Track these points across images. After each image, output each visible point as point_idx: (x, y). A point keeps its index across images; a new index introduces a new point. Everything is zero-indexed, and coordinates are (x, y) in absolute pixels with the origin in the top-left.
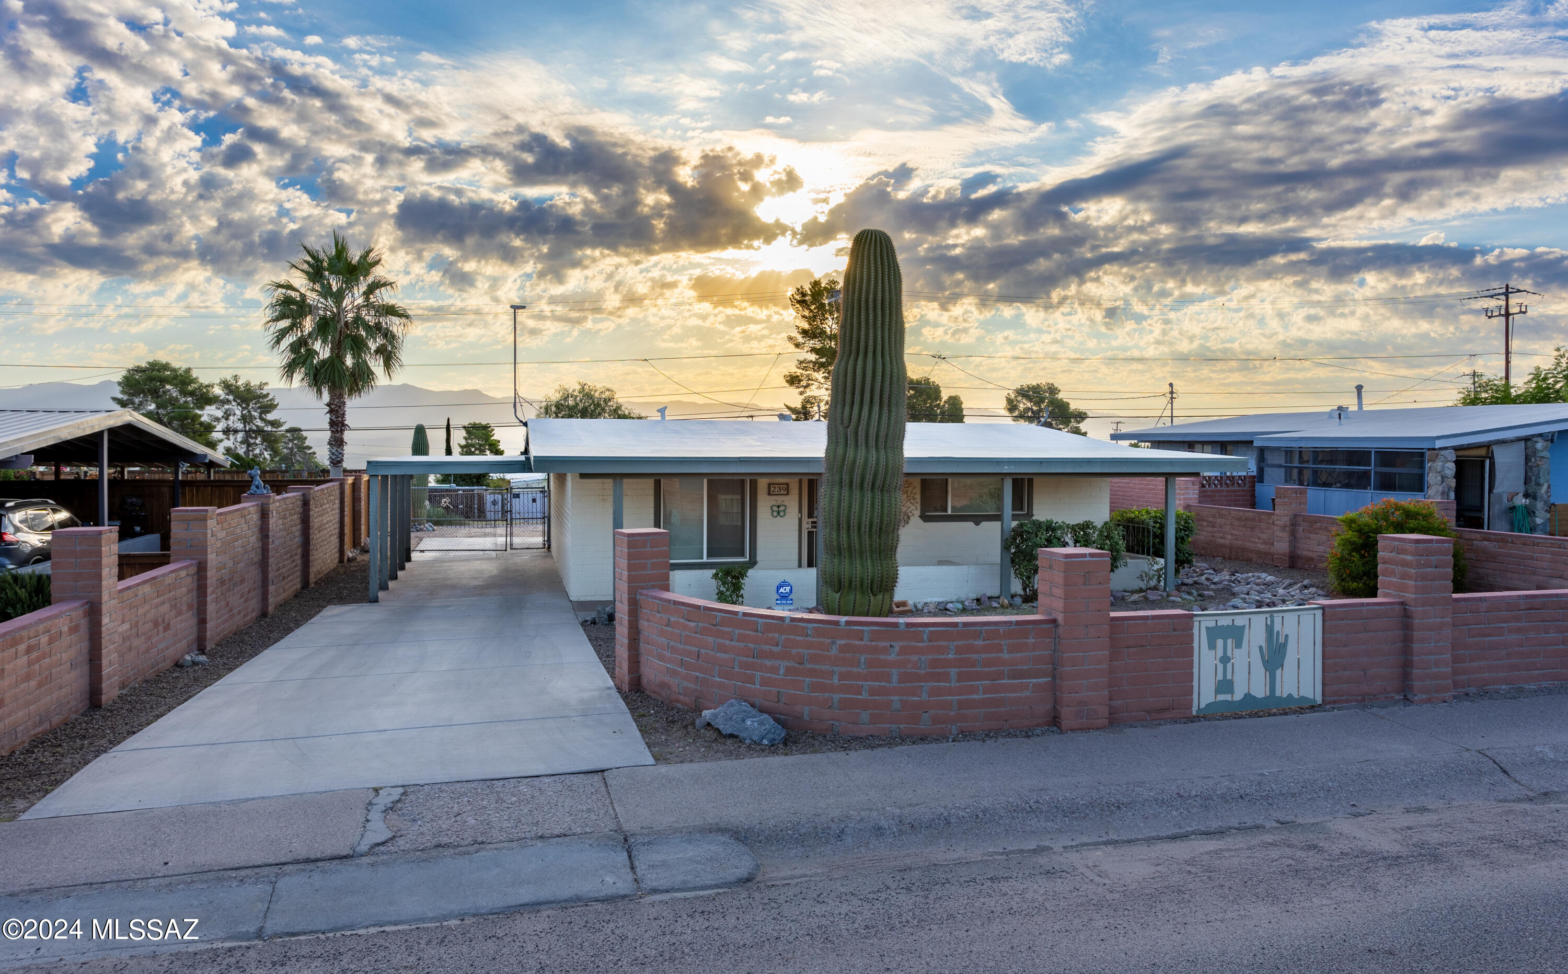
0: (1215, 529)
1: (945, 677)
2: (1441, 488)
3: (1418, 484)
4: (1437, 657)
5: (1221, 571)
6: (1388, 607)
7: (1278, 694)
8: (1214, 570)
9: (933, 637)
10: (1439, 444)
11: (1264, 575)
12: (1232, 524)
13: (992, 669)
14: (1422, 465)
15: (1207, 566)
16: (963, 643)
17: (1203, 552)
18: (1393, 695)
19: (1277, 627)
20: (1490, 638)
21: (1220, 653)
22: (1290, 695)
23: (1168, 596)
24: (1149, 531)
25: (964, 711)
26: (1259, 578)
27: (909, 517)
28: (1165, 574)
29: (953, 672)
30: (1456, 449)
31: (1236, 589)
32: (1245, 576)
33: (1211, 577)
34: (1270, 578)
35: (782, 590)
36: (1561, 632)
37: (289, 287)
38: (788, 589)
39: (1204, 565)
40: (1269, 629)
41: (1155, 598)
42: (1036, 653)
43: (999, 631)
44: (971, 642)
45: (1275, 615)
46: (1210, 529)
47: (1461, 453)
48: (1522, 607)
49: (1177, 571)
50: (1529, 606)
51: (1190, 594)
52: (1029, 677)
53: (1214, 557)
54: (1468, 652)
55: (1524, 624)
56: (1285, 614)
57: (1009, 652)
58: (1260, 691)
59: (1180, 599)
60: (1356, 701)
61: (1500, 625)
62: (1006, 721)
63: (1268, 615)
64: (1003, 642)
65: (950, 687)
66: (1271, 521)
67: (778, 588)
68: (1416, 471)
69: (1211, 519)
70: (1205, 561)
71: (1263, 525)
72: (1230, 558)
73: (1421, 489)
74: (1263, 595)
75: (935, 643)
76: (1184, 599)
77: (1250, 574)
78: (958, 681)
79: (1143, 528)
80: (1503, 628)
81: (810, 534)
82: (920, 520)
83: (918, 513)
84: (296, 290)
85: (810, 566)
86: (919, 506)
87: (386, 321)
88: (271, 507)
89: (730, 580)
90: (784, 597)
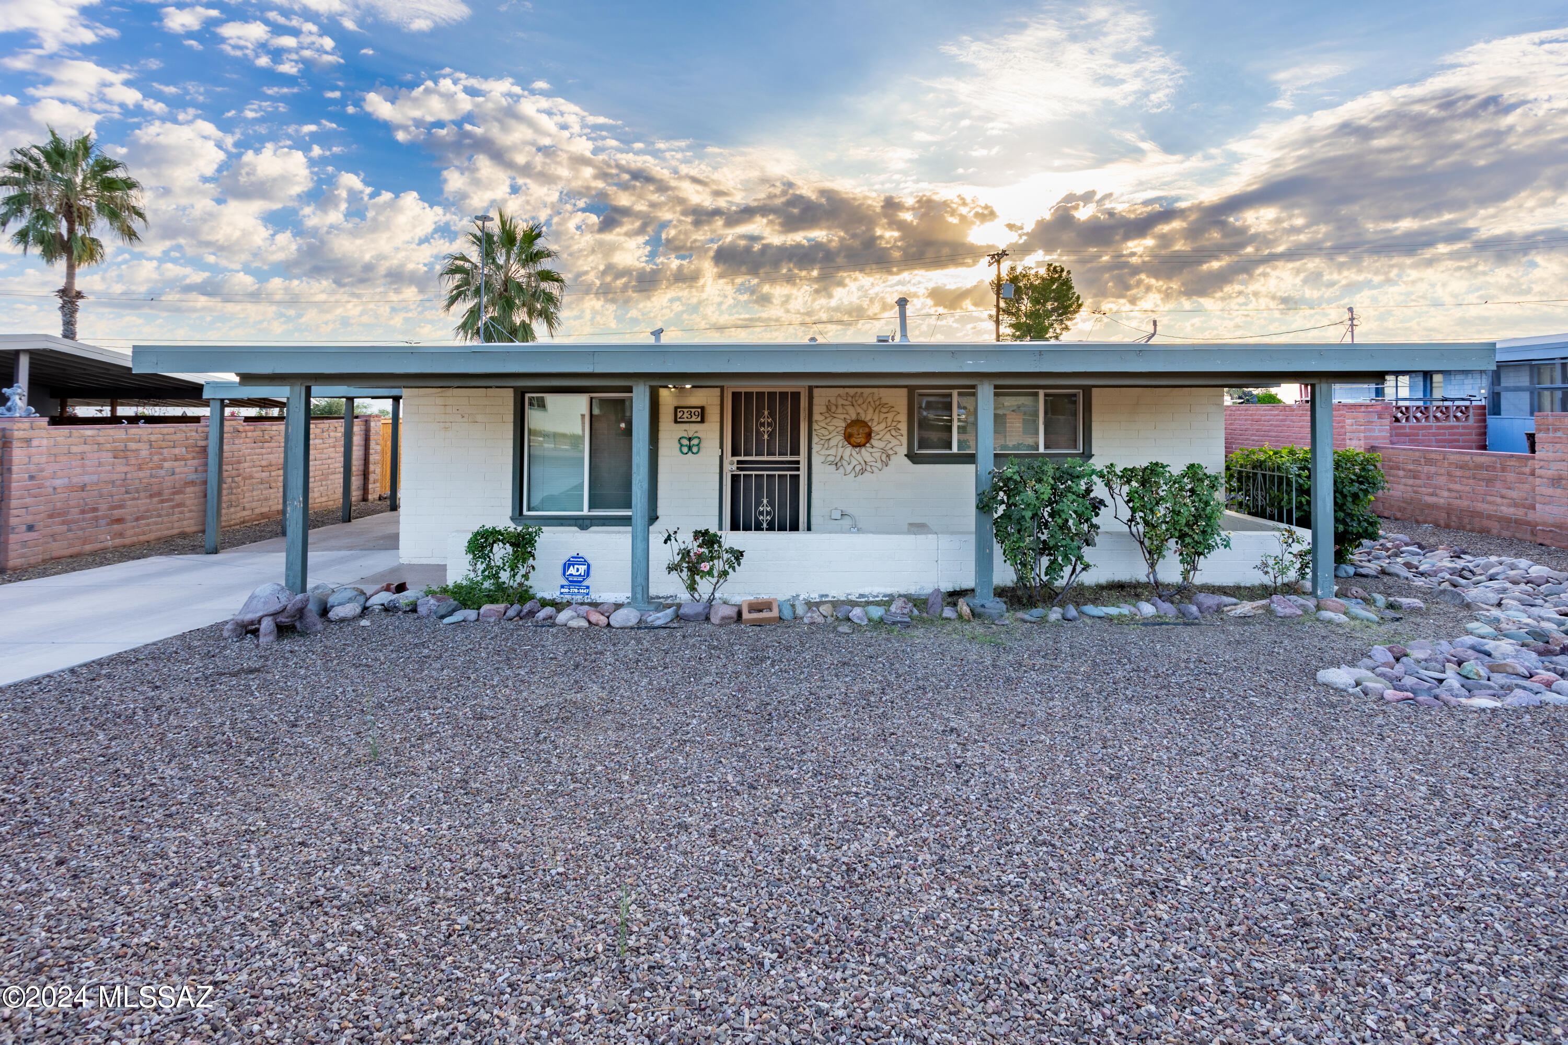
0: (1418, 482)
5: (1433, 548)
8: (1421, 547)
11: (1523, 563)
12: (1449, 474)
15: (1406, 538)
17: (1399, 515)
23: (1318, 608)
24: (1289, 483)
26: (1513, 567)
27: (888, 456)
28: (1315, 561)
31: (1472, 593)
32: (1482, 561)
33: (1415, 561)
34: (1538, 571)
35: (572, 571)
37: (462, 258)
38: (582, 568)
39: (1401, 536)
41: (1288, 611)
46: (1411, 482)
49: (1340, 557)
51: (1368, 601)
53: (1417, 522)
59: (1343, 618)
66: (1527, 470)
67: (566, 566)
69: (1411, 467)
70: (1403, 529)
71: (1511, 476)
72: (1448, 526)
74: (1535, 611)
76: (1354, 618)
77: (1493, 559)
79: (1281, 478)
81: (735, 478)
82: (907, 461)
83: (903, 450)
84: (469, 261)
85: (735, 527)
86: (904, 440)
87: (544, 285)
88: (17, 434)
89: (509, 549)
90: (575, 582)
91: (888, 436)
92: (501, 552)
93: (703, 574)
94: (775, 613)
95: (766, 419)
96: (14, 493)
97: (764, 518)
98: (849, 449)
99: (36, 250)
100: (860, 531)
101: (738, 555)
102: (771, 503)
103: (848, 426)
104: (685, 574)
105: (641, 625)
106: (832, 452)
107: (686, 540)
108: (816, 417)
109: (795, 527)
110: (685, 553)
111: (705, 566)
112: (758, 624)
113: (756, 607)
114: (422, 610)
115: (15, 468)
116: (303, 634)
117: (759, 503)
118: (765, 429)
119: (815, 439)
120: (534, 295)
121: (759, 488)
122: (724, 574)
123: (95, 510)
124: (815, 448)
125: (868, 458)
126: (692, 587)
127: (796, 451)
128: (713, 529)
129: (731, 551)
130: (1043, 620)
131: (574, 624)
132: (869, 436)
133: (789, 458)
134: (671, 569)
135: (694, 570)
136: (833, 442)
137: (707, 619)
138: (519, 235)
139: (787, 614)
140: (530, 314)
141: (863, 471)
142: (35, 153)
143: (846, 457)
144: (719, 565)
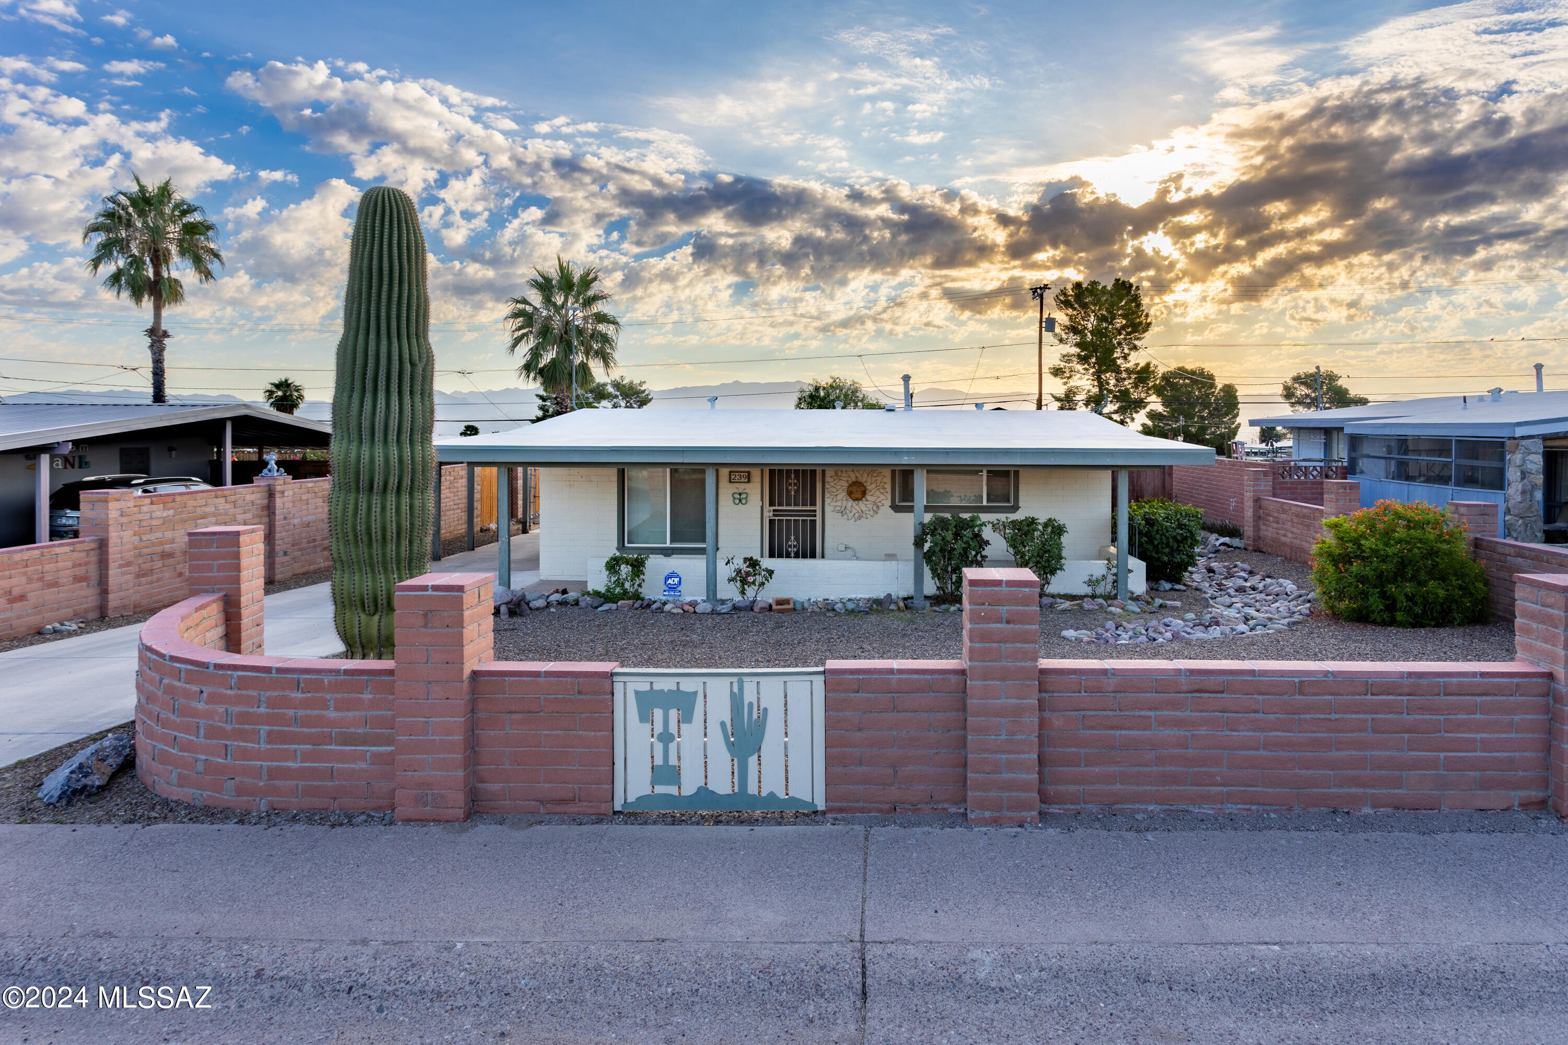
0: (1279, 526)
1: (253, 736)
2: (1520, 487)
3: (1498, 482)
4: (1011, 756)
6: (936, 676)
7: (752, 789)
9: (243, 683)
10: (1519, 432)
12: (1291, 521)
13: (313, 730)
14: (1502, 458)
16: (276, 694)
17: (1270, 550)
18: (946, 806)
19: (749, 696)
20: (1124, 732)
21: (659, 729)
22: (772, 795)
25: (277, 782)
27: (878, 507)
29: (264, 729)
30: (1545, 438)
32: (1271, 582)
35: (670, 581)
36: (1262, 730)
37: (525, 301)
38: (676, 580)
40: (736, 701)
42: (375, 713)
43: (322, 681)
44: (287, 693)
45: (745, 679)
46: (1275, 525)
47: (1550, 443)
48: (1184, 688)
50: (1196, 687)
51: (1149, 603)
52: (364, 743)
54: (1082, 751)
55: (1188, 713)
56: (762, 680)
57: (337, 709)
58: (722, 784)
59: (1119, 611)
60: (880, 811)
61: (1143, 713)
62: (335, 799)
63: (735, 679)
64: (328, 696)
65: (259, 749)
67: (667, 579)
68: (1495, 464)
69: (1276, 514)
71: (1316, 523)
72: (1290, 559)
73: (1501, 487)
75: (244, 692)
78: (269, 742)
80: (1150, 717)
81: (772, 522)
82: (890, 511)
83: (889, 503)
84: (530, 304)
85: (772, 555)
86: (889, 496)
87: (602, 327)
88: (278, 488)
89: (630, 568)
90: (672, 588)
91: (878, 493)
92: (625, 570)
93: (749, 584)
94: (791, 606)
95: (792, 481)
96: (277, 529)
97: (792, 550)
98: (850, 502)
99: (125, 294)
100: (858, 559)
101: (771, 573)
102: (797, 539)
103: (850, 486)
104: (738, 584)
105: (713, 612)
106: (839, 503)
107: (739, 563)
108: (828, 479)
109: (813, 556)
110: (739, 571)
111: (751, 579)
112: (782, 611)
113: (780, 602)
114: (582, 604)
115: (277, 512)
116: (521, 615)
117: (788, 539)
118: (792, 488)
119: (827, 495)
120: (592, 336)
121: (788, 528)
122: (763, 584)
123: (314, 540)
124: (827, 501)
125: (864, 509)
126: (743, 592)
127: (813, 503)
128: (757, 556)
129: (767, 570)
130: (947, 610)
131: (675, 611)
132: (864, 493)
133: (809, 508)
134: (730, 580)
135: (744, 582)
136: (840, 497)
137: (752, 610)
138: (576, 278)
139: (798, 607)
140: (587, 354)
141: (860, 518)
142: (123, 199)
143: (849, 507)
144: (759, 579)
